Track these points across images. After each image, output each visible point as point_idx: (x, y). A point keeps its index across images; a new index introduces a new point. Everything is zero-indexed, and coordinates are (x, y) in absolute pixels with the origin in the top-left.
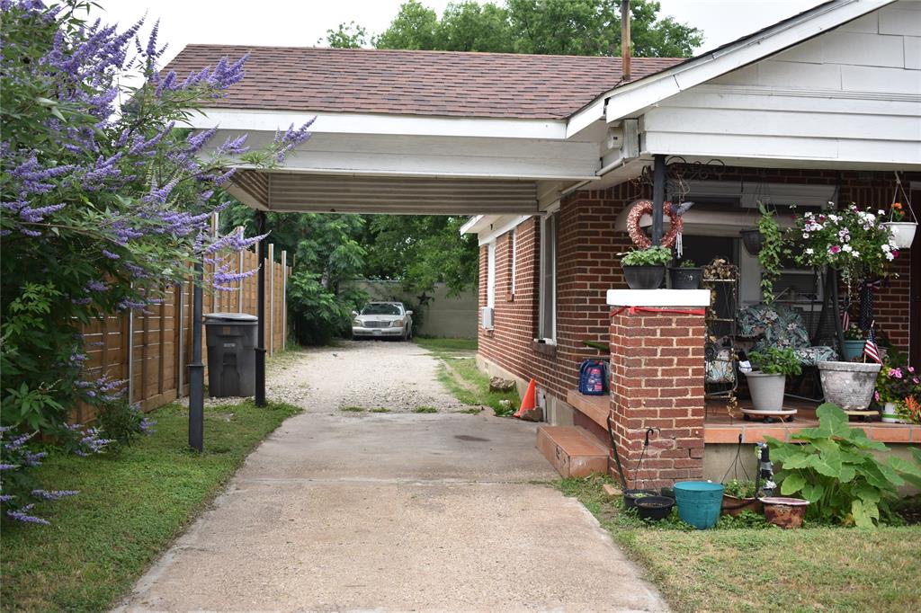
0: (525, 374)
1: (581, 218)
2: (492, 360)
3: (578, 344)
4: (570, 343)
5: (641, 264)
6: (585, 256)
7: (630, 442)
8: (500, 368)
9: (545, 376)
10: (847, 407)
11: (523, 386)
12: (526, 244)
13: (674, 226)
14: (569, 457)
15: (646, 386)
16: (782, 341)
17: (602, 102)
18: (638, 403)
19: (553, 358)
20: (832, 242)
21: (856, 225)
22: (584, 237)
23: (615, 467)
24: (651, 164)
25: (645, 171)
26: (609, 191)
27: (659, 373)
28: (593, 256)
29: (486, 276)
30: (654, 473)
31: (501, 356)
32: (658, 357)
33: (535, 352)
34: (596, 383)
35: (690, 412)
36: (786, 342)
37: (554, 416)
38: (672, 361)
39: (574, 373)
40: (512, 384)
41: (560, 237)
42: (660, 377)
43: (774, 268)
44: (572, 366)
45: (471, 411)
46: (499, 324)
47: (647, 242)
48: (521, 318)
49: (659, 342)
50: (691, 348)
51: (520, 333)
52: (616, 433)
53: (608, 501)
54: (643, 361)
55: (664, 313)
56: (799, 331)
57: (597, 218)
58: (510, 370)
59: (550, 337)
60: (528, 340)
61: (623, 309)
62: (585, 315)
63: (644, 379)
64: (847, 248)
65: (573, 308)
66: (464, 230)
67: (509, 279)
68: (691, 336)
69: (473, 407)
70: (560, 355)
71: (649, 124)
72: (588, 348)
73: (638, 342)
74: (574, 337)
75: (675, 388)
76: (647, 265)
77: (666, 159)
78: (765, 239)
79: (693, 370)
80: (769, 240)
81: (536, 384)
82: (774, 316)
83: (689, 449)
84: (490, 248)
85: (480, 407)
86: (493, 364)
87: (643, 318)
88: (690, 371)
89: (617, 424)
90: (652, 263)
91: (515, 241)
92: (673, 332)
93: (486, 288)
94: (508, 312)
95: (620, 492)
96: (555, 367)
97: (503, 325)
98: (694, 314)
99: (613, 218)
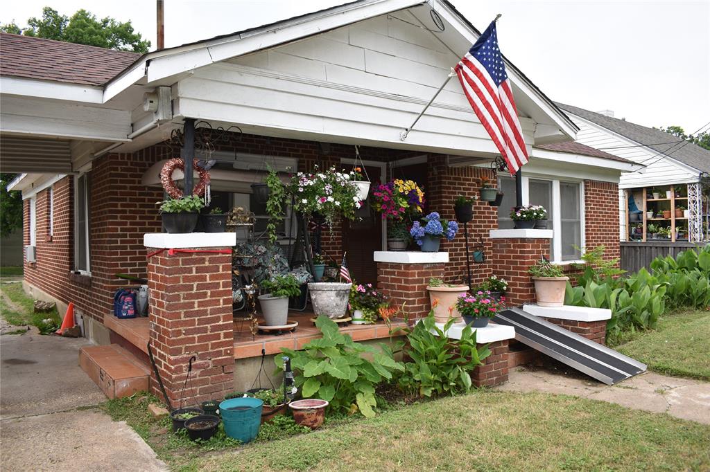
0: (64, 297)
1: (111, 175)
2: (35, 285)
3: (112, 277)
4: (104, 276)
5: (179, 211)
6: (116, 206)
7: (173, 367)
8: (42, 291)
9: (81, 300)
10: (331, 317)
11: (63, 308)
12: (62, 198)
13: (202, 179)
14: (114, 381)
15: (185, 317)
16: (271, 267)
17: (144, 64)
18: (179, 333)
19: (89, 287)
20: (319, 194)
21: (335, 182)
22: (115, 190)
23: (158, 387)
24: (181, 127)
25: (174, 134)
26: (135, 154)
27: (196, 305)
28: (122, 205)
29: (29, 222)
30: (195, 391)
31: (43, 282)
32: (194, 291)
33: (71, 281)
34: (129, 308)
35: (222, 336)
36: (274, 268)
37: (91, 333)
38: (206, 293)
39: (109, 301)
40: (53, 306)
41: (92, 191)
42: (196, 309)
43: (278, 215)
44: (107, 294)
45: (19, 332)
46: (40, 258)
47: (178, 193)
48: (59, 254)
49: (195, 279)
50: (221, 282)
51: (58, 266)
52: (157, 358)
53: (155, 421)
54: (182, 295)
55: (198, 253)
56: (283, 260)
57: (125, 176)
58: (51, 294)
59: (85, 269)
60: (66, 271)
61: (161, 251)
62: (117, 253)
63: (182, 311)
64: (330, 199)
65: (106, 248)
66: (9, 188)
67: (48, 225)
68: (221, 272)
69: (20, 328)
70: (94, 285)
71: (182, 90)
72: (120, 279)
73: (177, 280)
74: (107, 271)
75: (209, 316)
76: (184, 212)
77: (196, 123)
78: (272, 192)
79: (224, 300)
80: (274, 192)
81: (74, 307)
82: (264, 250)
83: (222, 366)
84: (31, 201)
85: (26, 328)
86: (36, 288)
87: (181, 258)
88: (221, 301)
89: (158, 350)
90: (189, 210)
91: (52, 196)
92: (206, 270)
93: (29, 231)
94: (48, 249)
95: (165, 411)
96: (91, 294)
97: (43, 259)
98: (223, 253)
99: (140, 176)
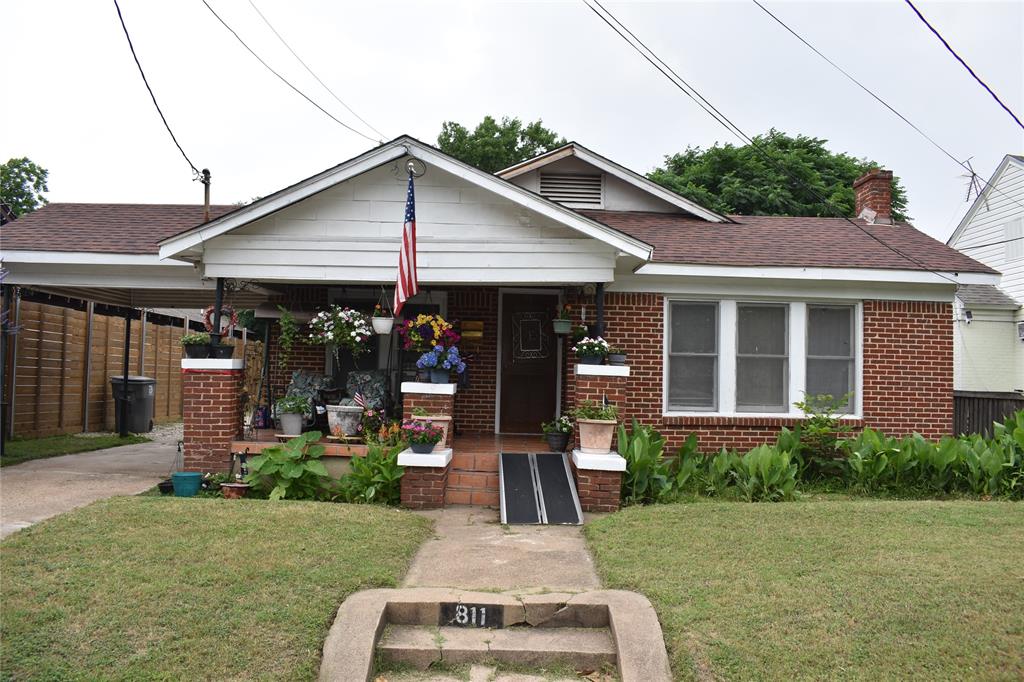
7: (184, 450)
15: (194, 417)
18: (189, 427)
27: (202, 409)
32: (201, 399)
35: (221, 434)
36: (369, 395)
38: (210, 402)
42: (202, 412)
49: (202, 391)
50: (221, 394)
54: (192, 401)
55: (205, 373)
63: (192, 413)
64: (329, 334)
71: (206, 259)
73: (190, 390)
75: (211, 418)
77: (225, 280)
83: (220, 455)
88: (221, 408)
92: (211, 385)
